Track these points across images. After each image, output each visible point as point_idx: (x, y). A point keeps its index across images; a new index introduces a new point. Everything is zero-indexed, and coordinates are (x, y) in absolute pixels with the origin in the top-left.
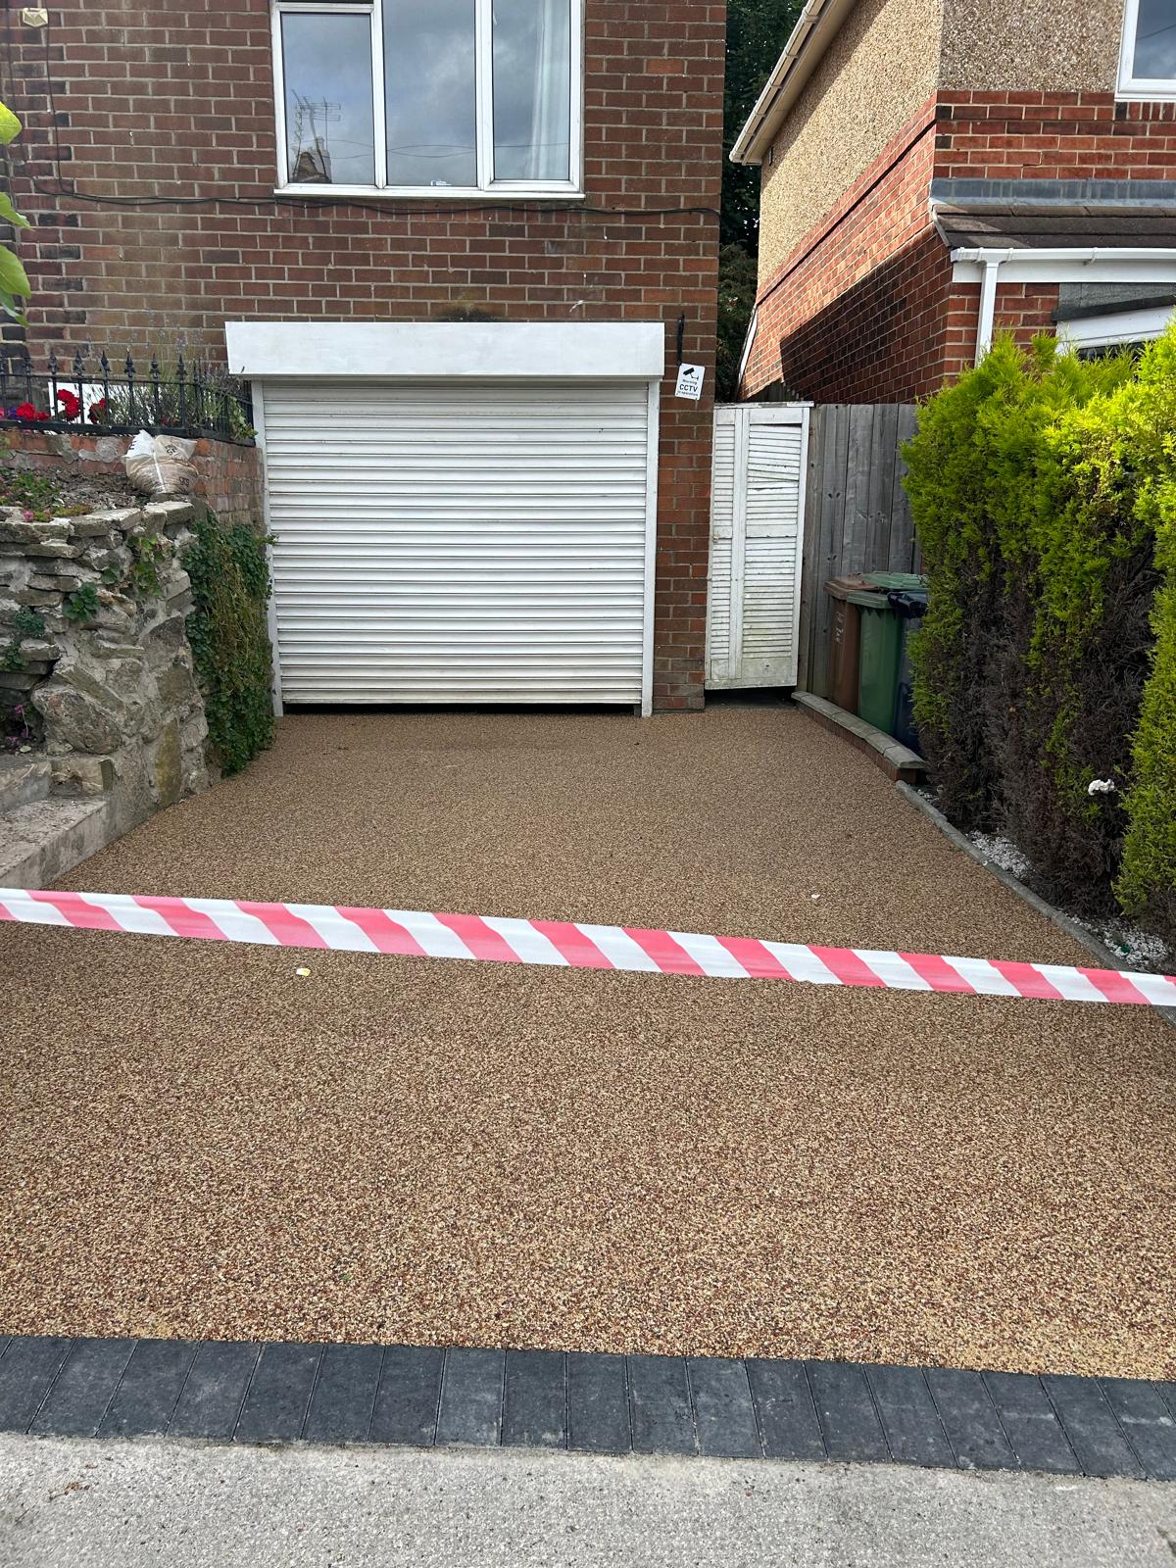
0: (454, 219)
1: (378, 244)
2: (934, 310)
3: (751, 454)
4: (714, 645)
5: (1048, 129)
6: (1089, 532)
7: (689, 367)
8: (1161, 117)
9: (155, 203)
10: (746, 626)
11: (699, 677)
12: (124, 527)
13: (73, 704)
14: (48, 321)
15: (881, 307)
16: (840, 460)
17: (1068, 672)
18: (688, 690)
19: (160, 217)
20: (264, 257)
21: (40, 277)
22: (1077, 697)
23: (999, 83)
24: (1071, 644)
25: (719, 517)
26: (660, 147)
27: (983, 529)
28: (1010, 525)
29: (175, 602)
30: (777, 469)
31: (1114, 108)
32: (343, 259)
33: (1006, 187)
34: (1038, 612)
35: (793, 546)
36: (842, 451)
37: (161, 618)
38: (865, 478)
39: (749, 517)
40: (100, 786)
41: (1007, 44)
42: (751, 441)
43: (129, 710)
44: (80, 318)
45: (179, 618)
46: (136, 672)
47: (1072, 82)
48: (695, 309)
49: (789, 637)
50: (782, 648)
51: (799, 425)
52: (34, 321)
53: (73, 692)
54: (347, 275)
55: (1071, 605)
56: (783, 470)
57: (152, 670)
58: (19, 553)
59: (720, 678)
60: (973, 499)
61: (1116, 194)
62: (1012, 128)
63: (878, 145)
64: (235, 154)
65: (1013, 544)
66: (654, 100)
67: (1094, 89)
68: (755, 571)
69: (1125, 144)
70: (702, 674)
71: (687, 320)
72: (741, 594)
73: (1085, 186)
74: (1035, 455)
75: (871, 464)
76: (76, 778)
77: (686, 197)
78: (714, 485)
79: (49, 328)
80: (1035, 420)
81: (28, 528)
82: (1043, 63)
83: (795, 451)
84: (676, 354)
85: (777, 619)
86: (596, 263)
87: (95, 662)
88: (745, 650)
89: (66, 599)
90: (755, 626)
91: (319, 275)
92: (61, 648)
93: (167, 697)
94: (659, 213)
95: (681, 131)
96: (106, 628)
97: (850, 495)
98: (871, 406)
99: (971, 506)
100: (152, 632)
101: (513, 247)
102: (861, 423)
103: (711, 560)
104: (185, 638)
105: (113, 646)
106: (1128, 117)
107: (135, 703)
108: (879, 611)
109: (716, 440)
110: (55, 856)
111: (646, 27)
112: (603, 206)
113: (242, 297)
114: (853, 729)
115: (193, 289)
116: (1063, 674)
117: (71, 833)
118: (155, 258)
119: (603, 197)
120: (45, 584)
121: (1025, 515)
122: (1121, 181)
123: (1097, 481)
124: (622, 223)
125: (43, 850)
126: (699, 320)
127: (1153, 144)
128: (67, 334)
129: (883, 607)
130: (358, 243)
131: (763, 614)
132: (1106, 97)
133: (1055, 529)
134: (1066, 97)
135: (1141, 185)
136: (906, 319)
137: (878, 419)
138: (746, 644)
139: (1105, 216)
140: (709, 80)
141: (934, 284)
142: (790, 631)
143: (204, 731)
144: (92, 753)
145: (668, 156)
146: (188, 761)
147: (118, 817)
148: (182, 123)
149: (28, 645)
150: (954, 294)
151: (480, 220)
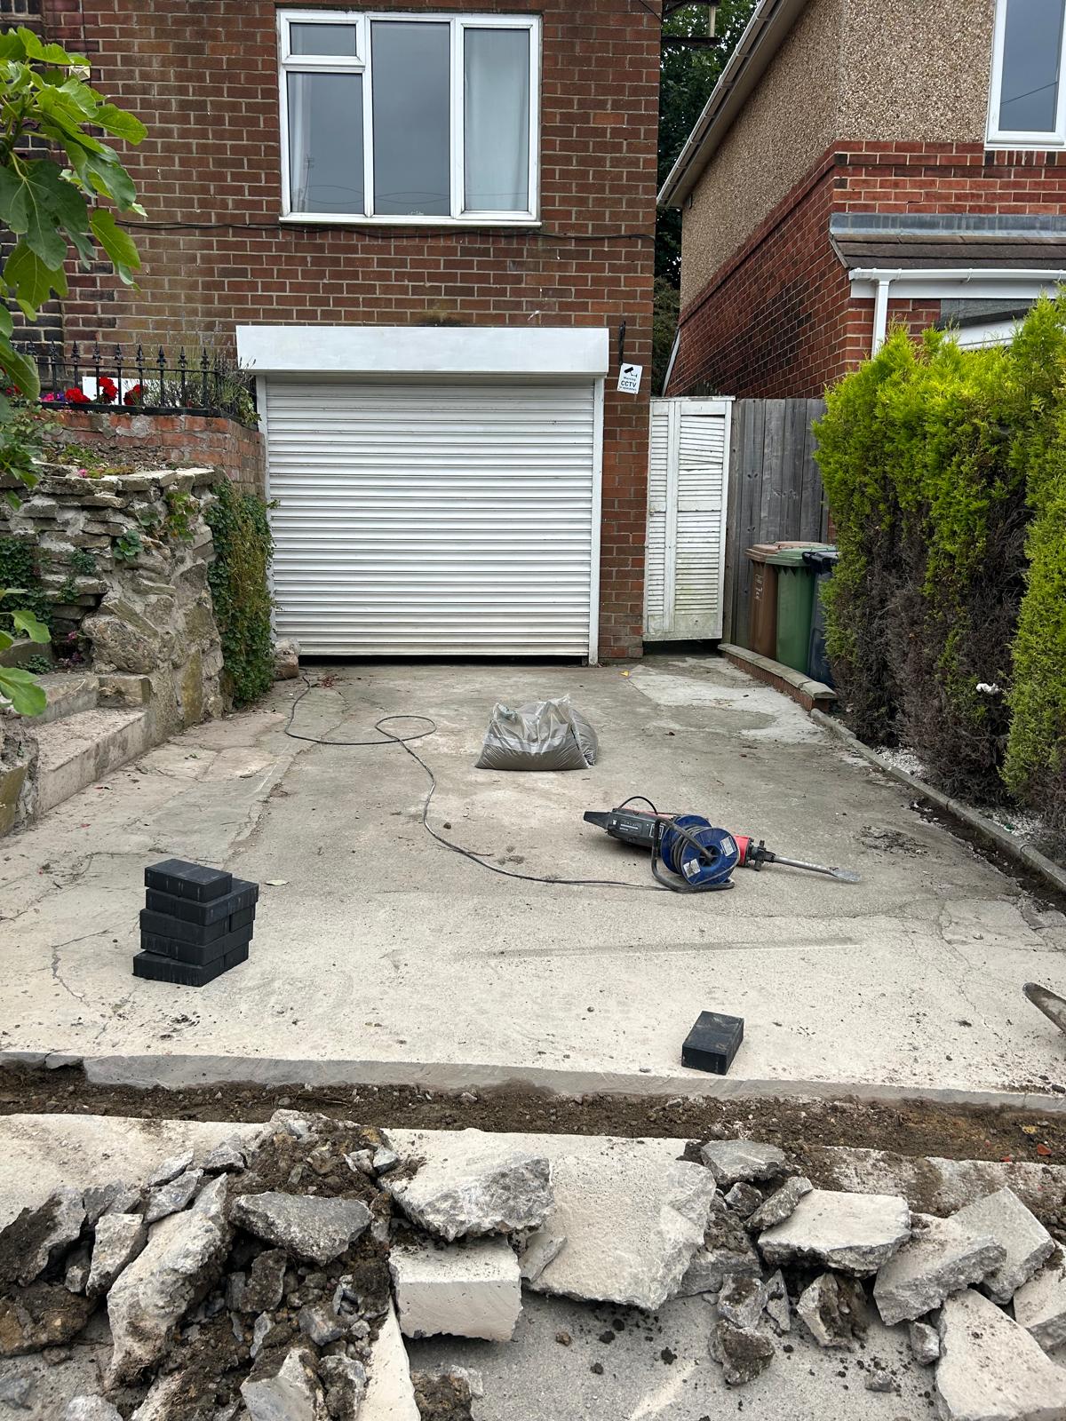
0: (431, 243)
1: (367, 262)
2: (836, 321)
3: (683, 441)
4: (650, 603)
5: (929, 173)
6: (971, 481)
7: (629, 366)
8: (1023, 163)
9: (177, 228)
10: (678, 587)
11: (638, 631)
12: (163, 484)
13: (117, 631)
14: (84, 325)
15: (789, 321)
16: (758, 446)
17: (957, 597)
18: (628, 642)
19: (182, 239)
20: (269, 273)
21: (78, 289)
22: (965, 618)
23: (886, 134)
24: (959, 573)
25: (654, 494)
26: (604, 185)
27: (884, 488)
28: (907, 481)
29: (200, 552)
30: (703, 453)
31: (984, 155)
32: (335, 275)
33: (894, 220)
34: (931, 550)
35: (718, 518)
36: (759, 440)
37: (188, 564)
38: (779, 462)
39: (681, 493)
40: (139, 699)
41: (893, 102)
42: (683, 430)
43: (162, 639)
44: (112, 323)
45: (202, 564)
46: (168, 607)
47: (948, 134)
48: (635, 318)
49: (715, 596)
50: (709, 606)
51: (723, 416)
52: (72, 325)
53: (117, 621)
54: (339, 288)
55: (959, 541)
56: (709, 454)
57: (180, 606)
58: (76, 503)
59: (656, 631)
60: (875, 463)
61: (986, 225)
62: (899, 172)
63: (785, 189)
64: (246, 188)
65: (909, 496)
66: (601, 147)
67: (968, 139)
68: (685, 540)
69: (993, 185)
70: (641, 628)
71: (627, 327)
72: (674, 559)
73: (960, 219)
74: (925, 421)
75: (783, 450)
76: (119, 693)
77: (626, 226)
78: (650, 467)
79: (84, 331)
80: (926, 393)
81: (85, 482)
82: (924, 118)
83: (719, 438)
84: (619, 355)
85: (704, 581)
86: (550, 279)
87: (136, 598)
88: (678, 607)
89: (114, 544)
90: (685, 587)
91: (315, 288)
92: (108, 584)
93: (191, 631)
94: (603, 239)
95: (622, 172)
96: (146, 569)
97: (766, 476)
98: (783, 401)
99: (873, 469)
100: (182, 575)
101: (481, 265)
102: (775, 415)
103: (648, 530)
104: (207, 583)
105: (151, 584)
106: (995, 163)
107: (168, 633)
108: (794, 569)
109: (652, 429)
110: (106, 753)
111: (593, 86)
112: (556, 231)
113: (250, 306)
114: (773, 670)
115: (208, 300)
116: (953, 599)
117: (119, 735)
118: (177, 273)
119: (557, 226)
120: (97, 529)
121: (919, 471)
122: (990, 216)
123: (977, 438)
124: (572, 246)
125: (98, 746)
126: (637, 327)
127: (1016, 185)
128: (100, 336)
129: (797, 565)
130: (349, 262)
131: (692, 577)
132: (977, 146)
133: (943, 479)
134: (943, 147)
135: (1007, 218)
136: (811, 330)
137: (789, 411)
138: (678, 602)
139: (977, 244)
140: (645, 130)
141: (835, 300)
142: (716, 591)
143: (220, 663)
144: (133, 673)
145: (611, 192)
146: (207, 687)
147: (153, 727)
148: (202, 162)
149: (80, 581)
150: (852, 307)
151: (452, 243)
